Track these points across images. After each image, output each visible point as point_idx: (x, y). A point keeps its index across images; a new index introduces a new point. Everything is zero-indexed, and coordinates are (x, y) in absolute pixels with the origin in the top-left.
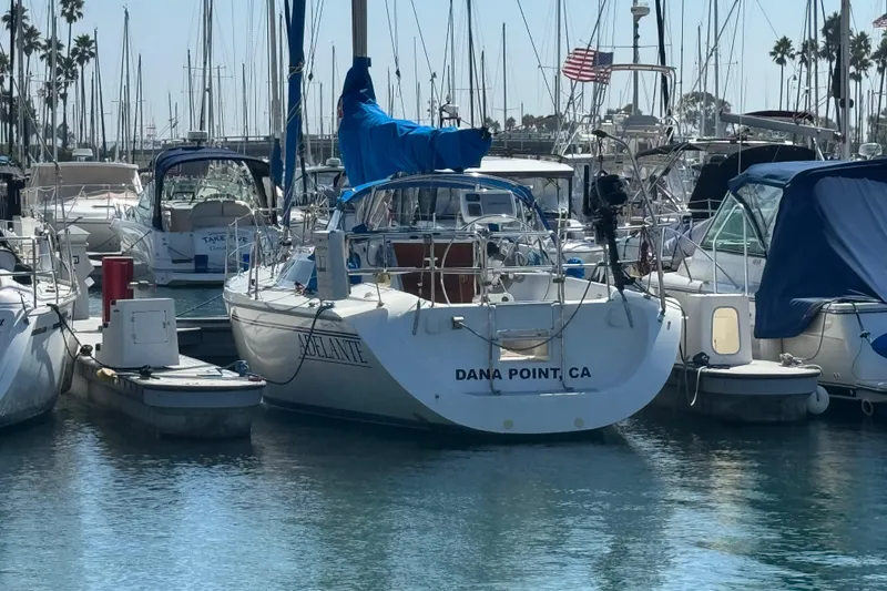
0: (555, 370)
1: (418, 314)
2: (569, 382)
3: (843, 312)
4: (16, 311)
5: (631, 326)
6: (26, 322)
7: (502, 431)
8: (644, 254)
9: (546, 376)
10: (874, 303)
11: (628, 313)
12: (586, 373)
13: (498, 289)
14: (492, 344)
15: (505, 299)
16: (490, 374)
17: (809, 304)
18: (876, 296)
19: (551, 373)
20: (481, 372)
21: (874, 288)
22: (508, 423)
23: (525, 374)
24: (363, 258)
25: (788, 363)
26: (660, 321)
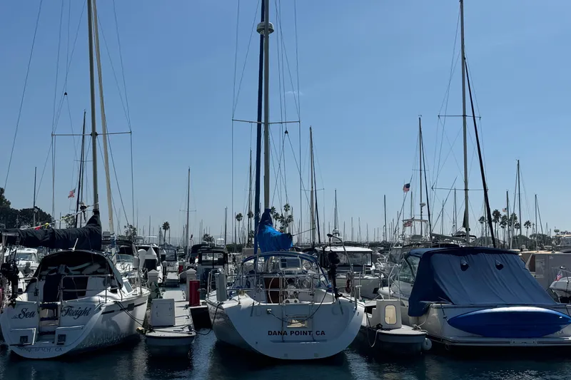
0: (310, 332)
1: (253, 308)
2: (316, 337)
3: (437, 308)
4: (96, 304)
5: (342, 313)
6: (100, 309)
7: (283, 358)
8: (348, 285)
9: (306, 334)
10: (450, 305)
11: (341, 308)
12: (323, 333)
13: (292, 297)
14: (284, 321)
15: (296, 301)
16: (283, 333)
17: (425, 304)
18: (450, 301)
19: (308, 333)
20: (279, 332)
21: (450, 298)
22: (286, 355)
23: (297, 333)
24: (251, 283)
25: (415, 329)
26: (354, 312)
